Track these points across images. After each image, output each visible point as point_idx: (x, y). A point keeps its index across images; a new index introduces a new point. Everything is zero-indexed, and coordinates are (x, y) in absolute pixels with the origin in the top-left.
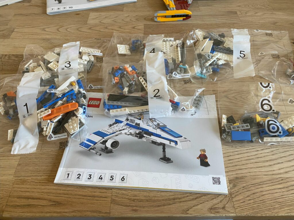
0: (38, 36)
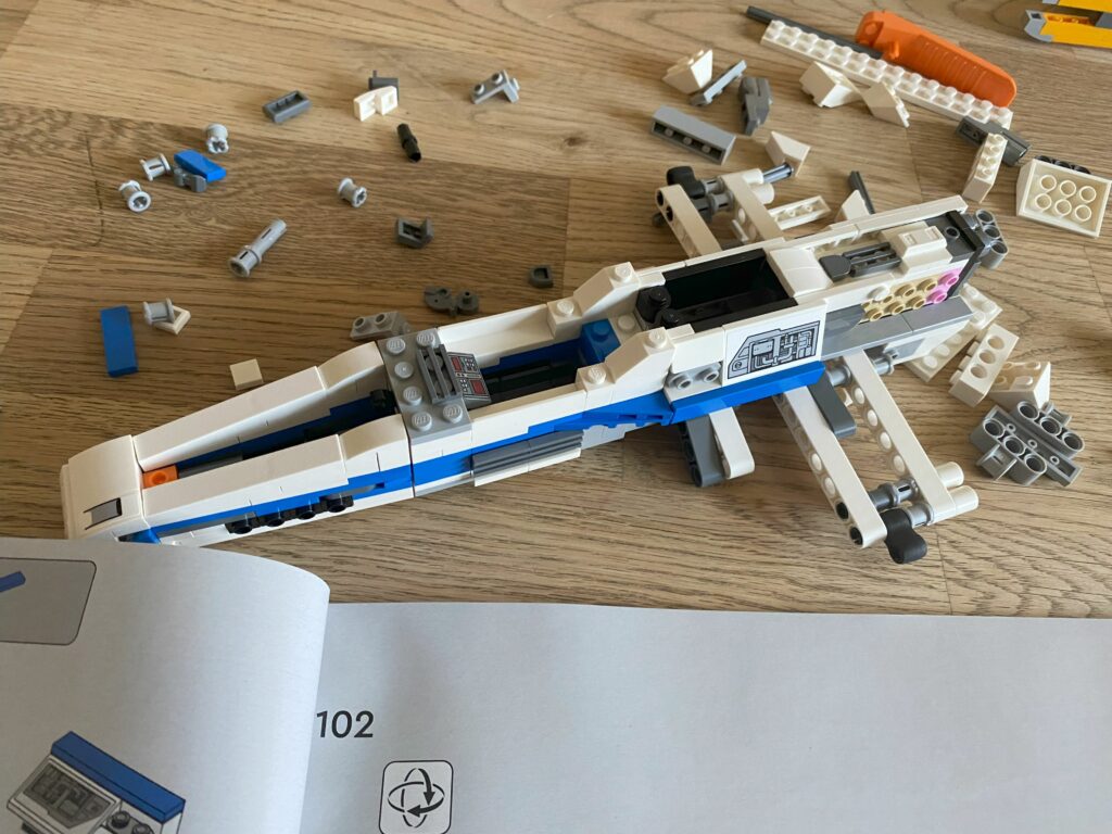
0: (327, 17)
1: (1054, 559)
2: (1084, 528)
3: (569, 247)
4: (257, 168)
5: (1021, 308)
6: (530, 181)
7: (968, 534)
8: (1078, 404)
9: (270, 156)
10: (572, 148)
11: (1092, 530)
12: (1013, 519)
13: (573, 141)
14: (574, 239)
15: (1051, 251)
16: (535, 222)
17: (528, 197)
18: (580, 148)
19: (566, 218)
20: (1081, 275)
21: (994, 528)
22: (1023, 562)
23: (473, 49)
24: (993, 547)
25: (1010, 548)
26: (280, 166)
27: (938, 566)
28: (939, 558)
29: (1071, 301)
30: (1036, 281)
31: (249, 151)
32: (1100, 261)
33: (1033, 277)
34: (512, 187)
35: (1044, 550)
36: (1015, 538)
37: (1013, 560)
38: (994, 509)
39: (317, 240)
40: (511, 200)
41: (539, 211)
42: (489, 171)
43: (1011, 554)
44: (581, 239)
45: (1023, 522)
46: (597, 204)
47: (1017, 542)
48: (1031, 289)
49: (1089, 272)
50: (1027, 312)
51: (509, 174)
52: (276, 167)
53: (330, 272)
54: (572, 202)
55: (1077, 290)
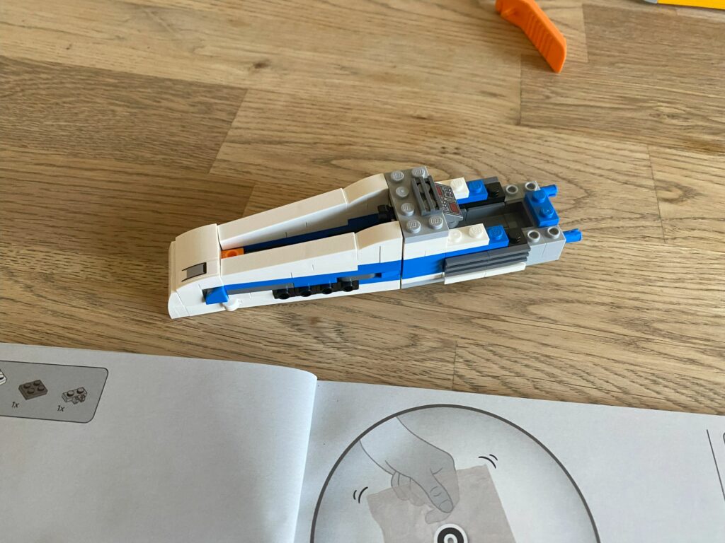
1: (556, 382)
2: (590, 358)
3: (230, 133)
4: (31, 80)
5: (581, 188)
6: (217, 90)
7: (483, 356)
8: (611, 261)
9: (44, 73)
10: (258, 70)
11: (596, 360)
12: (527, 347)
13: (259, 65)
14: (236, 128)
15: (618, 147)
16: (211, 116)
17: (213, 101)
18: (263, 70)
19: (235, 114)
20: (639, 165)
21: (508, 353)
22: (526, 381)
23: (211, 8)
24: (503, 368)
25: (518, 370)
26: (47, 79)
27: (449, 379)
28: (452, 372)
29: (626, 183)
30: (599, 168)
31: (31, 69)
32: (660, 156)
33: (598, 165)
34: (203, 94)
35: (548, 374)
36: (526, 362)
37: (518, 379)
38: (513, 338)
39: (53, 125)
40: (200, 103)
41: (217, 110)
42: (191, 84)
43: (518, 375)
44: (240, 128)
45: (535, 350)
46: (262, 106)
47: (526, 366)
48: (593, 174)
49: (647, 163)
50: (585, 190)
51: (205, 86)
52: (44, 79)
53: (53, 146)
54: (243, 104)
55: (634, 176)
